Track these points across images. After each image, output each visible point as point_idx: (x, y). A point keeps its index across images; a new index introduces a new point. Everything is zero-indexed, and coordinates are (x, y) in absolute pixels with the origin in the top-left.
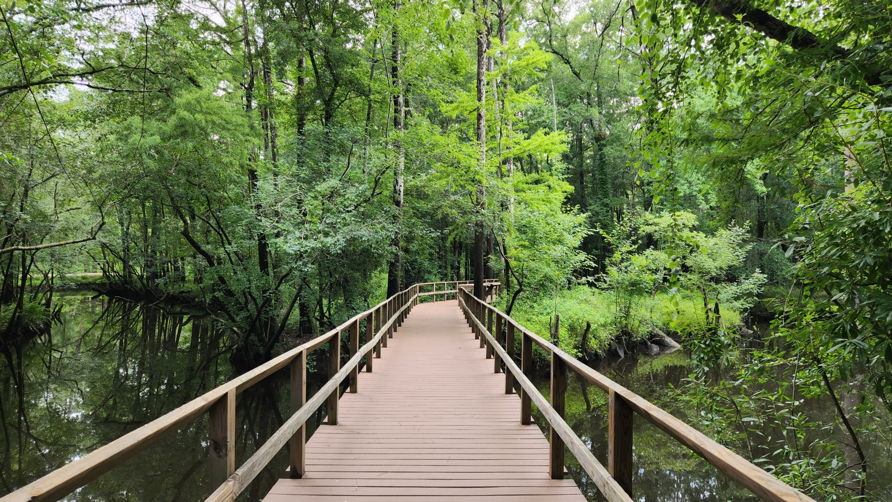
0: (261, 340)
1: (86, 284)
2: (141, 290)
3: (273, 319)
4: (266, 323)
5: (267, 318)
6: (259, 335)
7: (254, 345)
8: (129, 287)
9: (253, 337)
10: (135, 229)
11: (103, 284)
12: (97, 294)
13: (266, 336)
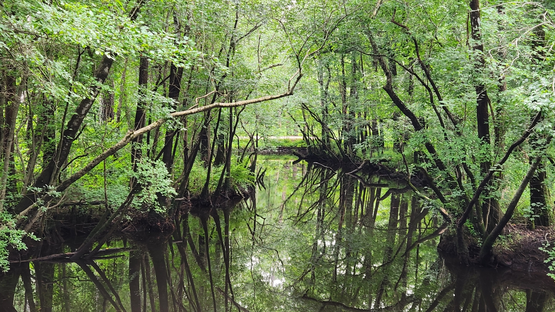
0: (478, 229)
1: (288, 148)
2: (338, 156)
3: (494, 202)
4: (485, 207)
5: (487, 200)
6: (475, 222)
7: (469, 234)
8: (327, 152)
9: (468, 224)
10: (334, 88)
11: (303, 149)
12: (297, 158)
13: (484, 224)
